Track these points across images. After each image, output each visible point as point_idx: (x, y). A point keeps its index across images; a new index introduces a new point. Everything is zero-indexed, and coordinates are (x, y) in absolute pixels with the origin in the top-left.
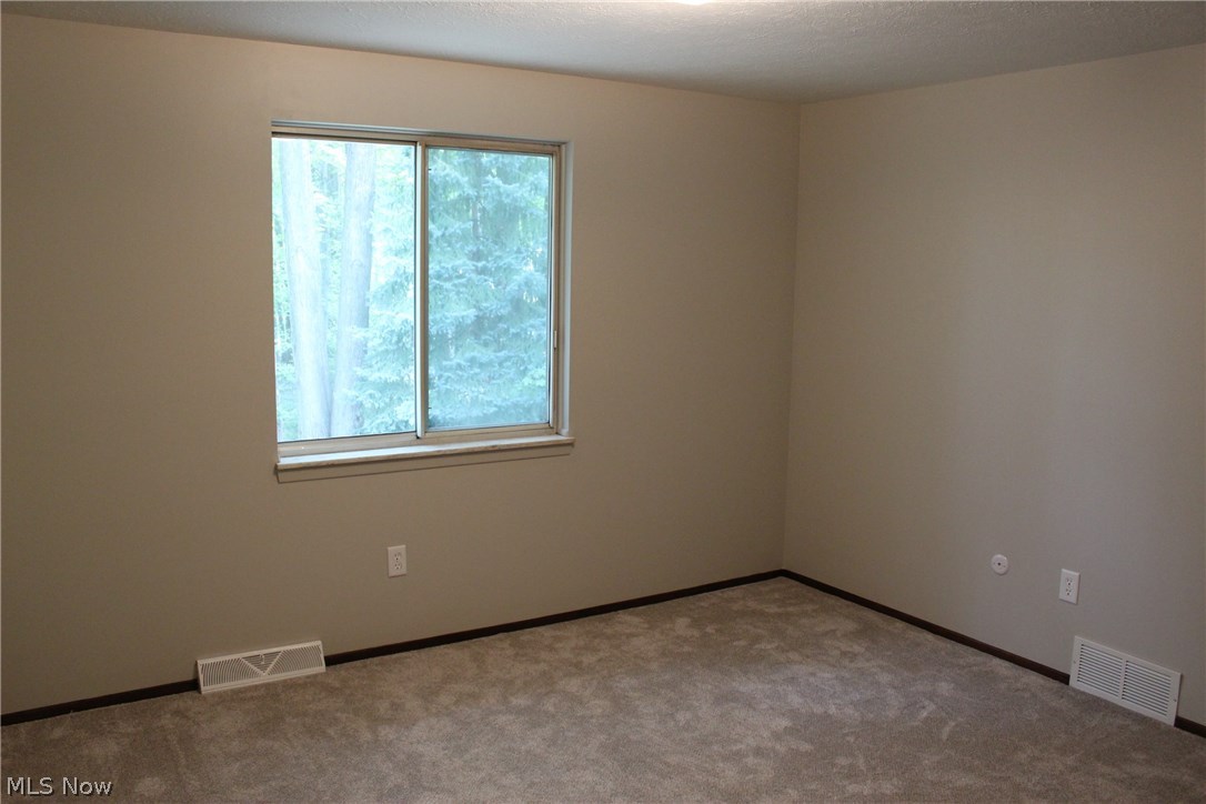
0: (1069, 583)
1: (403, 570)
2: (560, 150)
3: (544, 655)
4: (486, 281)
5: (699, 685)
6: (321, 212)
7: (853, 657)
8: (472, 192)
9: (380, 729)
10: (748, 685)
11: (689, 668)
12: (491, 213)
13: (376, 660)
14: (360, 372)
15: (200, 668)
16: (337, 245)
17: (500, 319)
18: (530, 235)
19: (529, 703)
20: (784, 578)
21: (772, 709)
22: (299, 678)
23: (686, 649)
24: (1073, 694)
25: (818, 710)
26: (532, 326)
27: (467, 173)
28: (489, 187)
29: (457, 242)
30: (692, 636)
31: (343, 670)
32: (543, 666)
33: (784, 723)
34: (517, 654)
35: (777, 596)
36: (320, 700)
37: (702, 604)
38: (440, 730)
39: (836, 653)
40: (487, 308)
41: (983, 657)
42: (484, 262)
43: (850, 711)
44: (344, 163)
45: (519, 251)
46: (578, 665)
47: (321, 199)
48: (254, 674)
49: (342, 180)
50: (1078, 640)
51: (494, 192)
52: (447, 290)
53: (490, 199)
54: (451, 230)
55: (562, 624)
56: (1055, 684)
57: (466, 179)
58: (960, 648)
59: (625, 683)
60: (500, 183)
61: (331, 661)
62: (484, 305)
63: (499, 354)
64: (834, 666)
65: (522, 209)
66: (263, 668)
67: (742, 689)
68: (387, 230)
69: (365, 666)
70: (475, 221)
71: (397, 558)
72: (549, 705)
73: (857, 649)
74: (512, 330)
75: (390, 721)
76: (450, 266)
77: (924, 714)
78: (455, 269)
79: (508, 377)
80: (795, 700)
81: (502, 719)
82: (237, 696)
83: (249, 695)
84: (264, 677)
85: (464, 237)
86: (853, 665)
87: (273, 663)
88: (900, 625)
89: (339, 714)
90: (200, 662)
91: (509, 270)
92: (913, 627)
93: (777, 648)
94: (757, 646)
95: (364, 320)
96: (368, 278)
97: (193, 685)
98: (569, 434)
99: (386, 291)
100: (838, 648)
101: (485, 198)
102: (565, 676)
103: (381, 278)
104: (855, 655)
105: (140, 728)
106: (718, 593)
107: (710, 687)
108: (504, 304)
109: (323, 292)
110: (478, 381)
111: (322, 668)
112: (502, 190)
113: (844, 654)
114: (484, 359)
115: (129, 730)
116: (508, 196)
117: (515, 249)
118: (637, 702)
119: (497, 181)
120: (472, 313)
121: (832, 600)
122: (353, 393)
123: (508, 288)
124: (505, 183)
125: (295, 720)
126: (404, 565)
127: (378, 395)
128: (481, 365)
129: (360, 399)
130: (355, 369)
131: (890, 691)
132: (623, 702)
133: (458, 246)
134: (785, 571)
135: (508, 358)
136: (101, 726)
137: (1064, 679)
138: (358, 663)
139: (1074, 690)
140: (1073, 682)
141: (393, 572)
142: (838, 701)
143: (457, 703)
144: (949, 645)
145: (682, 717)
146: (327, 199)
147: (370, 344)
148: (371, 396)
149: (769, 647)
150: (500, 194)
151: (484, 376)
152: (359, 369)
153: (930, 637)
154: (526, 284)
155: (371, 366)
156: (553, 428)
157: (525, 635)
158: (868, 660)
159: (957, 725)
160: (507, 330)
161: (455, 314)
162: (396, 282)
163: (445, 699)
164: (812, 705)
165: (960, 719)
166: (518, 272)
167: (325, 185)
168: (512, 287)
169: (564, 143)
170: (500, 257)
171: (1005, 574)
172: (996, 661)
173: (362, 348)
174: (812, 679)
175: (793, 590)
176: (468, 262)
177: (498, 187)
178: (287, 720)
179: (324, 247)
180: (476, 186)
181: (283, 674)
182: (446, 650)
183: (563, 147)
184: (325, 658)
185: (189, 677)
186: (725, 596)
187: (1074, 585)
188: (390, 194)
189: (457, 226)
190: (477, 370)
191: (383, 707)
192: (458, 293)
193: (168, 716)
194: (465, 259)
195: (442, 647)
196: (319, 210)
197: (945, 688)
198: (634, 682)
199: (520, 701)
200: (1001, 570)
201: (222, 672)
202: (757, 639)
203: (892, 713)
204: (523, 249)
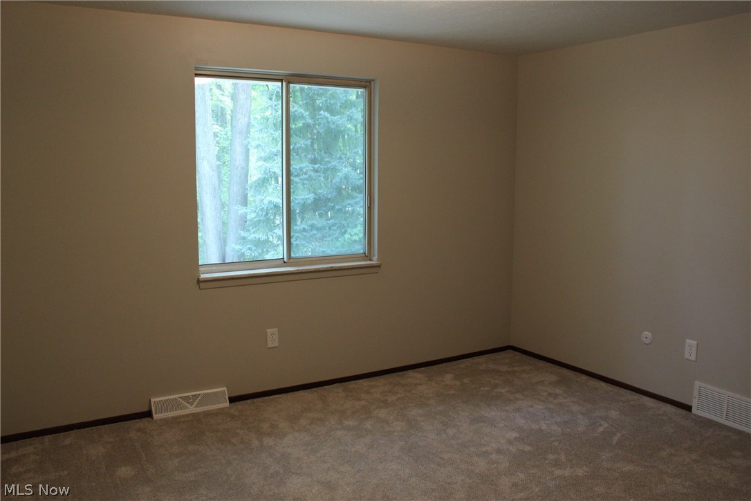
0: (690, 348)
1: (276, 344)
2: (370, 84)
3: (363, 396)
4: (320, 176)
5: (460, 413)
6: (217, 136)
7: (556, 396)
8: (311, 121)
9: (264, 439)
10: (491, 413)
11: (454, 403)
12: (323, 134)
13: (260, 399)
14: (243, 234)
15: (152, 403)
16: (227, 158)
17: (329, 200)
18: (348, 148)
19: (356, 423)
20: (510, 351)
21: (507, 426)
22: (213, 410)
23: (452, 392)
24: (694, 417)
25: (535, 427)
26: (349, 204)
27: (308, 110)
28: (322, 118)
29: (302, 152)
30: (455, 385)
31: (240, 405)
32: (363, 403)
33: (514, 435)
34: (347, 396)
35: (507, 361)
36: (226, 422)
37: (461, 366)
38: (301, 440)
39: (545, 394)
40: (321, 194)
41: (636, 396)
42: (318, 165)
43: (555, 427)
44: (231, 106)
45: (340, 158)
46: (385, 402)
47: (217, 128)
48: (185, 407)
49: (229, 117)
50: (697, 384)
51: (325, 121)
52: (296, 182)
53: (322, 126)
54: (298, 145)
55: (374, 378)
56: (684, 412)
57: (307, 113)
58: (622, 391)
59: (414, 412)
60: (328, 115)
61: (233, 400)
62: (320, 191)
63: (329, 222)
64: (544, 402)
65: (342, 132)
66: (191, 404)
67: (487, 415)
68: (258, 146)
69: (253, 403)
70: (313, 139)
71: (273, 337)
72: (368, 425)
73: (558, 391)
74: (337, 207)
75: (270, 435)
76: (298, 167)
77: (602, 429)
78: (301, 169)
79: (335, 236)
80: (521, 422)
81: (339, 433)
82: (175, 421)
83: (183, 420)
84: (192, 409)
85: (306, 150)
86: (555, 401)
87: (197, 401)
88: (584, 377)
89: (238, 431)
90: (153, 400)
91: (335, 170)
92: (592, 379)
93: (508, 391)
94: (495, 390)
95: (245, 202)
96: (247, 176)
97: (148, 414)
98: (378, 260)
99: (259, 184)
100: (546, 391)
101: (319, 124)
102: (377, 408)
103: (255, 175)
104: (557, 395)
105: (118, 439)
106: (470, 359)
107: (467, 414)
108: (331, 191)
109: (219, 185)
110: (316, 238)
111: (227, 404)
112: (329, 120)
113: (550, 394)
114: (319, 225)
115: (111, 440)
116: (334, 123)
117: (338, 156)
118: (423, 423)
119: (327, 114)
120: (312, 196)
121: (541, 363)
122: (238, 247)
123: (334, 181)
124: (331, 116)
125: (212, 434)
126: (277, 341)
127: (254, 248)
128: (318, 229)
129: (243, 251)
130: (240, 232)
131: (580, 416)
132: (413, 423)
133: (303, 155)
134: (512, 346)
135: (335, 225)
136: (94, 437)
137: (689, 408)
138: (249, 401)
139: (695, 415)
140: (694, 410)
141: (270, 345)
142: (547, 422)
143: (311, 424)
144: (616, 389)
145: (451, 432)
146: (220, 128)
147: (249, 217)
148: (250, 249)
149: (503, 391)
150: (328, 122)
151: (319, 235)
152: (242, 232)
153: (603, 384)
154: (345, 177)
155: (249, 231)
156: (367, 256)
157: (352, 385)
158: (565, 398)
159: (622, 436)
160: (334, 207)
161: (301, 197)
162: (264, 178)
163: (303, 422)
164: (531, 424)
165: (623, 432)
166: (340, 171)
167: (219, 120)
168: (337, 180)
169: (373, 80)
170: (329, 162)
171: (650, 344)
172: (645, 398)
173: (244, 220)
174: (530, 409)
175: (517, 357)
176: (309, 165)
177: (327, 118)
178: (207, 434)
179: (218, 158)
180: (313, 118)
181: (203, 408)
182: (303, 394)
183: (372, 82)
184: (229, 398)
185: (146, 409)
186: (475, 361)
187: (694, 349)
188: (261, 123)
189: (302, 142)
190: (315, 232)
191: (265, 426)
192: (303, 184)
193: (134, 432)
194: (307, 163)
195: (301, 391)
196: (215, 135)
197: (614, 414)
198: (420, 411)
199: (350, 423)
200: (647, 341)
201: (165, 406)
202: (496, 386)
203: (581, 429)
204: (343, 157)
